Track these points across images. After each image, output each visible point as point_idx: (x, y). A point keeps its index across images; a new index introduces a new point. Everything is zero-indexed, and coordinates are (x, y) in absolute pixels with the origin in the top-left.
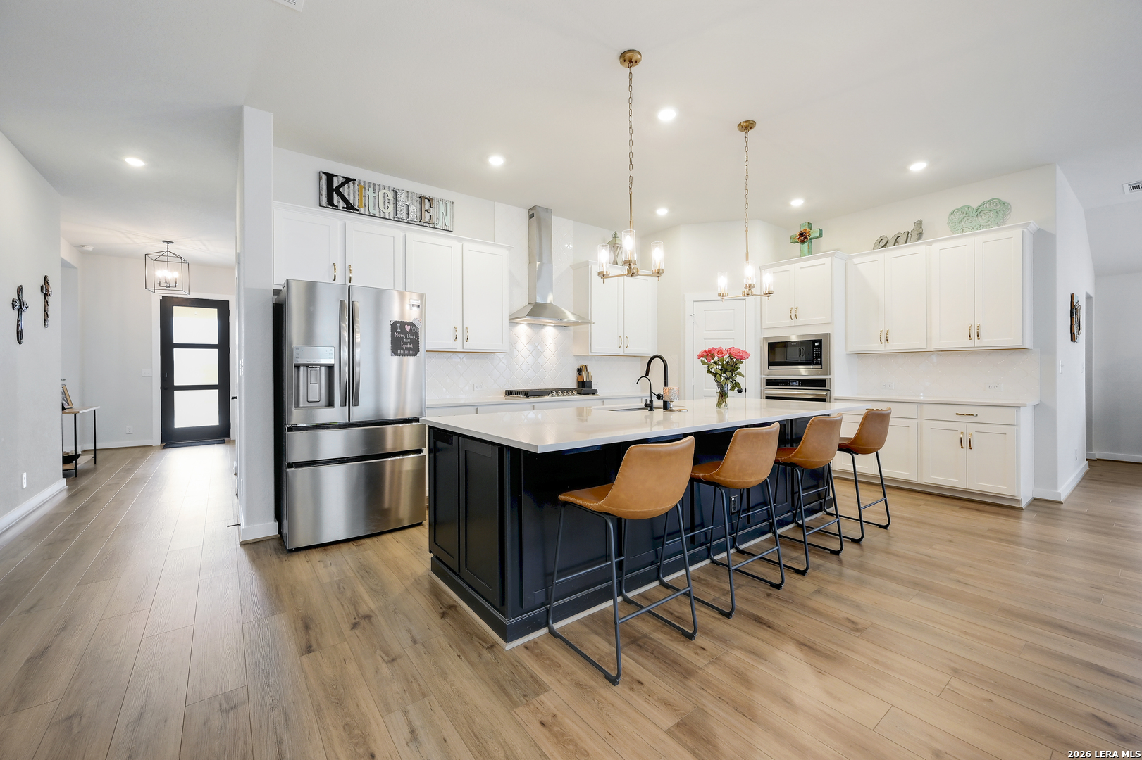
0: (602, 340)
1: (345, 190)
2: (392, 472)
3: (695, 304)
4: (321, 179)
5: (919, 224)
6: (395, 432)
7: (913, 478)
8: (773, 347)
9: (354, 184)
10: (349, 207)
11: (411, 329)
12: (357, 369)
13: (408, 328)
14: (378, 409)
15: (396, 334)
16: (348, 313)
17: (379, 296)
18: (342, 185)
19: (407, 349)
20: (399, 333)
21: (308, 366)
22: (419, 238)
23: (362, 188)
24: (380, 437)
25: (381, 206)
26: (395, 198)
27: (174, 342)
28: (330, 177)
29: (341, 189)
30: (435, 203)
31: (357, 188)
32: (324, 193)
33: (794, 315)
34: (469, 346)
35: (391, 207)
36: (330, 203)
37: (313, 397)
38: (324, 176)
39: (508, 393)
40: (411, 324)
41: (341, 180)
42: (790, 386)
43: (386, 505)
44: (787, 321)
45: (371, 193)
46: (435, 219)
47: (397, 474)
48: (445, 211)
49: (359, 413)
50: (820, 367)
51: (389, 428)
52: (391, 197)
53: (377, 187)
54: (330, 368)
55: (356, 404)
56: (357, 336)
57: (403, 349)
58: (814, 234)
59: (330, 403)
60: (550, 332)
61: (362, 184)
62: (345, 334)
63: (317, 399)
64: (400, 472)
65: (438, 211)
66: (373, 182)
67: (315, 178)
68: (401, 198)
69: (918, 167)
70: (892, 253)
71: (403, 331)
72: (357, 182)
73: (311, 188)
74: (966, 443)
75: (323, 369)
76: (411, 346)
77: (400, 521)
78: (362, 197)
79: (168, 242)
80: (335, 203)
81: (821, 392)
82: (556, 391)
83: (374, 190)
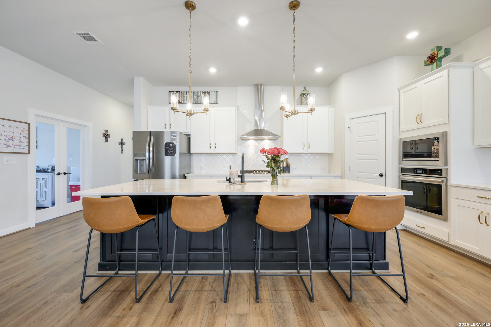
3: (352, 120)
8: (405, 144)
9: (180, 93)
11: (172, 145)
13: (171, 145)
15: (166, 147)
19: (171, 153)
20: (168, 147)
23: (182, 94)
25: (189, 99)
28: (171, 92)
30: (210, 93)
32: (170, 98)
33: (419, 120)
34: (218, 151)
35: (192, 98)
40: (172, 143)
42: (417, 173)
44: (415, 125)
45: (185, 95)
48: (214, 96)
50: (437, 159)
52: (193, 95)
53: (188, 92)
57: (169, 153)
61: (182, 92)
62: (147, 147)
65: (211, 96)
66: (186, 91)
68: (196, 94)
71: (169, 146)
72: (180, 92)
76: (172, 152)
78: (182, 97)
81: (440, 180)
82: (256, 171)
83: (187, 93)
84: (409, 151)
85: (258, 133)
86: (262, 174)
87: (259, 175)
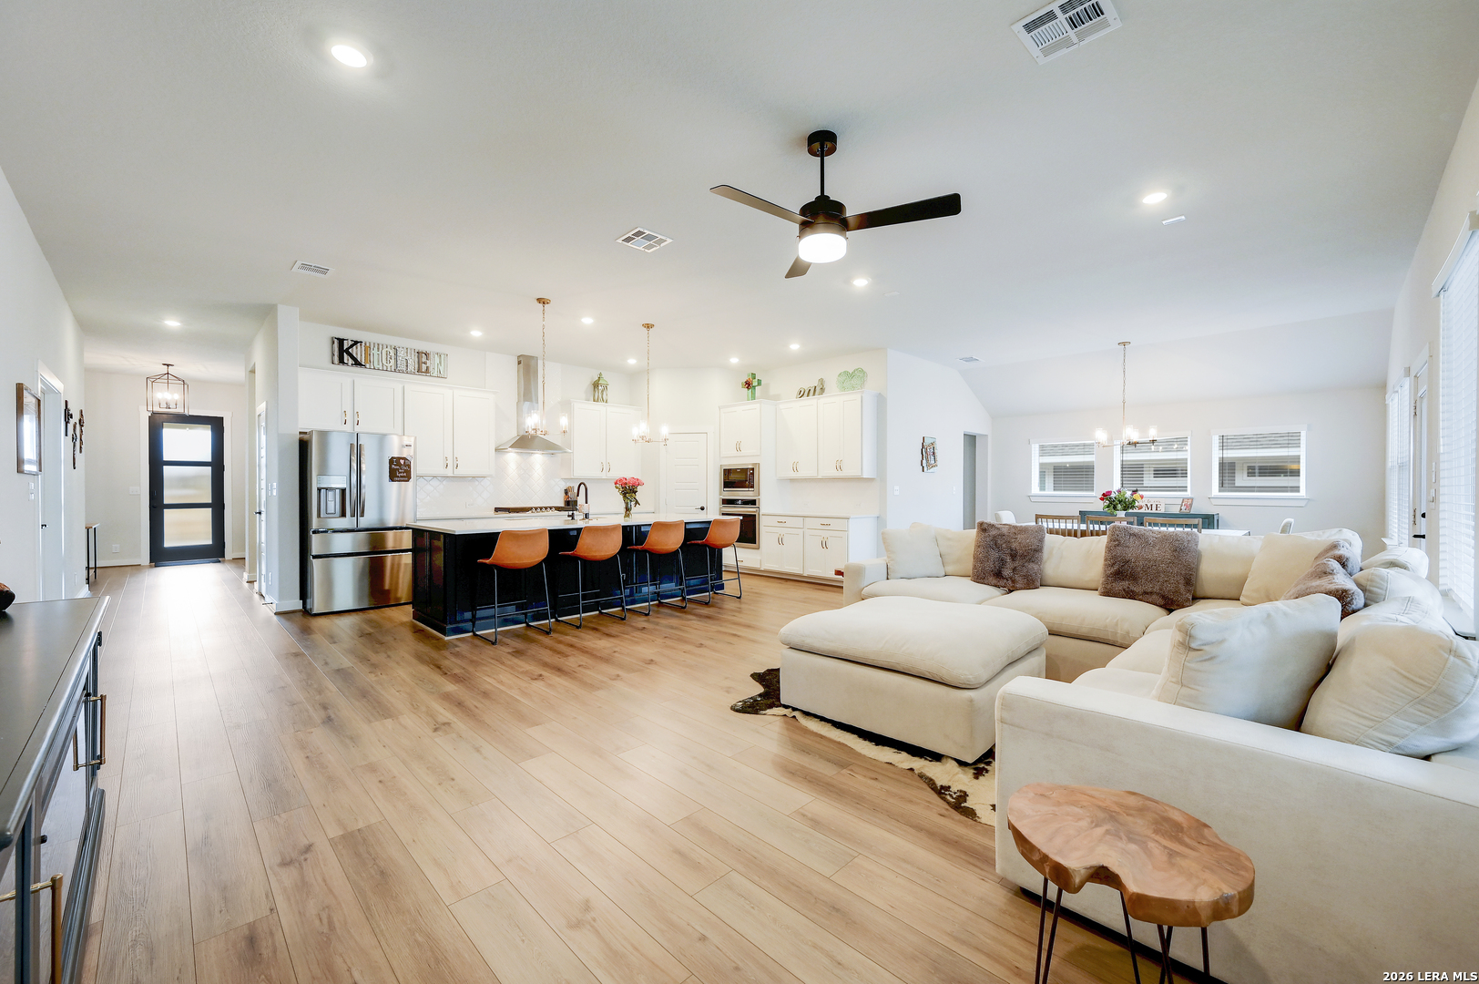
0: (584, 466)
1: (353, 351)
2: (393, 565)
4: (333, 343)
5: (821, 381)
6: (395, 535)
7: (800, 572)
8: (727, 472)
9: (361, 345)
10: (357, 363)
11: (404, 463)
12: (363, 491)
13: (402, 462)
14: (381, 520)
15: (393, 466)
16: (357, 452)
17: (382, 439)
18: (352, 346)
19: (401, 477)
20: (395, 465)
21: (327, 489)
22: (417, 388)
23: (367, 348)
24: (382, 539)
25: (384, 362)
26: (396, 354)
27: (165, 459)
28: (341, 341)
29: (350, 350)
30: (431, 356)
31: (363, 348)
32: (336, 353)
33: (739, 447)
34: (459, 472)
35: (393, 361)
36: (341, 361)
37: (331, 509)
38: (336, 341)
39: (497, 510)
40: (404, 459)
41: (350, 343)
42: (736, 504)
43: (387, 587)
44: (734, 453)
45: (375, 352)
46: (431, 369)
47: (396, 567)
48: (440, 363)
49: (365, 522)
50: (752, 489)
51: (390, 534)
52: (392, 354)
53: (381, 347)
54: (343, 491)
55: (362, 515)
56: (363, 466)
57: (398, 477)
58: (755, 383)
59: (343, 514)
60: (538, 458)
61: (368, 345)
62: (354, 465)
63: (333, 512)
64: (399, 565)
65: (433, 363)
66: (377, 343)
67: (330, 342)
68: (401, 353)
69: (795, 347)
70: (806, 401)
71: (399, 464)
72: (363, 344)
73: (325, 351)
74: (824, 545)
75: (338, 491)
76: (404, 474)
77: (398, 599)
78: (367, 354)
79: (168, 365)
80: (346, 361)
81: (754, 510)
82: (536, 509)
83: (378, 349)
84: (733, 477)
85: (525, 442)
86: (546, 513)
87: (536, 514)
